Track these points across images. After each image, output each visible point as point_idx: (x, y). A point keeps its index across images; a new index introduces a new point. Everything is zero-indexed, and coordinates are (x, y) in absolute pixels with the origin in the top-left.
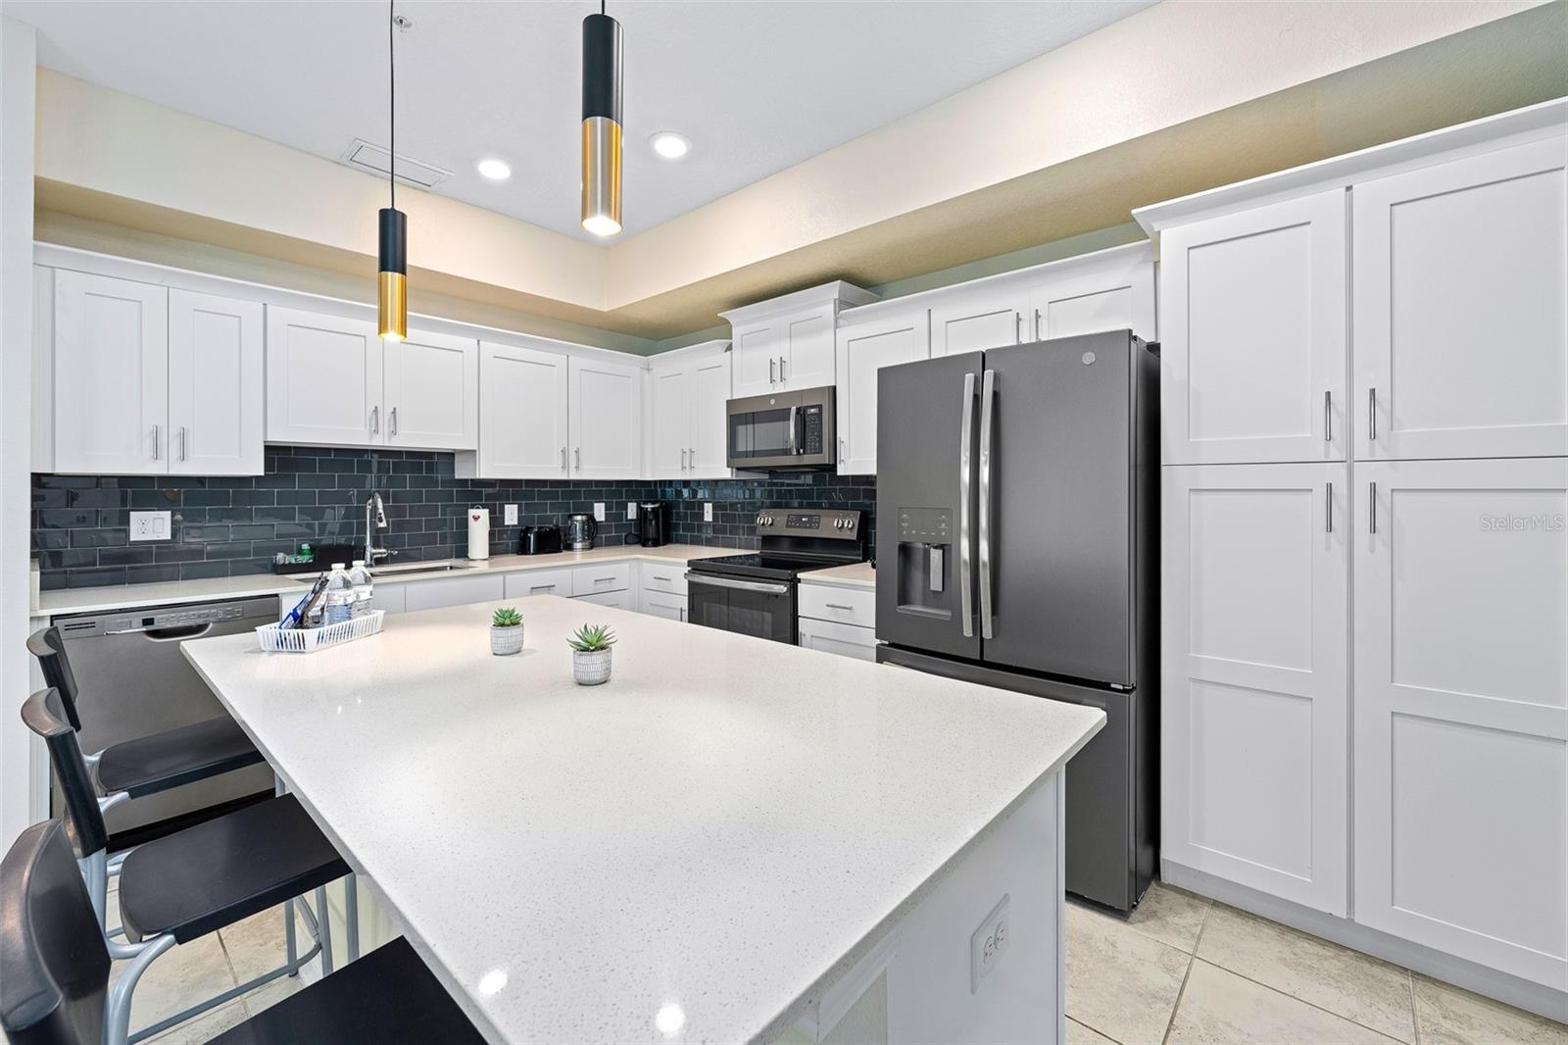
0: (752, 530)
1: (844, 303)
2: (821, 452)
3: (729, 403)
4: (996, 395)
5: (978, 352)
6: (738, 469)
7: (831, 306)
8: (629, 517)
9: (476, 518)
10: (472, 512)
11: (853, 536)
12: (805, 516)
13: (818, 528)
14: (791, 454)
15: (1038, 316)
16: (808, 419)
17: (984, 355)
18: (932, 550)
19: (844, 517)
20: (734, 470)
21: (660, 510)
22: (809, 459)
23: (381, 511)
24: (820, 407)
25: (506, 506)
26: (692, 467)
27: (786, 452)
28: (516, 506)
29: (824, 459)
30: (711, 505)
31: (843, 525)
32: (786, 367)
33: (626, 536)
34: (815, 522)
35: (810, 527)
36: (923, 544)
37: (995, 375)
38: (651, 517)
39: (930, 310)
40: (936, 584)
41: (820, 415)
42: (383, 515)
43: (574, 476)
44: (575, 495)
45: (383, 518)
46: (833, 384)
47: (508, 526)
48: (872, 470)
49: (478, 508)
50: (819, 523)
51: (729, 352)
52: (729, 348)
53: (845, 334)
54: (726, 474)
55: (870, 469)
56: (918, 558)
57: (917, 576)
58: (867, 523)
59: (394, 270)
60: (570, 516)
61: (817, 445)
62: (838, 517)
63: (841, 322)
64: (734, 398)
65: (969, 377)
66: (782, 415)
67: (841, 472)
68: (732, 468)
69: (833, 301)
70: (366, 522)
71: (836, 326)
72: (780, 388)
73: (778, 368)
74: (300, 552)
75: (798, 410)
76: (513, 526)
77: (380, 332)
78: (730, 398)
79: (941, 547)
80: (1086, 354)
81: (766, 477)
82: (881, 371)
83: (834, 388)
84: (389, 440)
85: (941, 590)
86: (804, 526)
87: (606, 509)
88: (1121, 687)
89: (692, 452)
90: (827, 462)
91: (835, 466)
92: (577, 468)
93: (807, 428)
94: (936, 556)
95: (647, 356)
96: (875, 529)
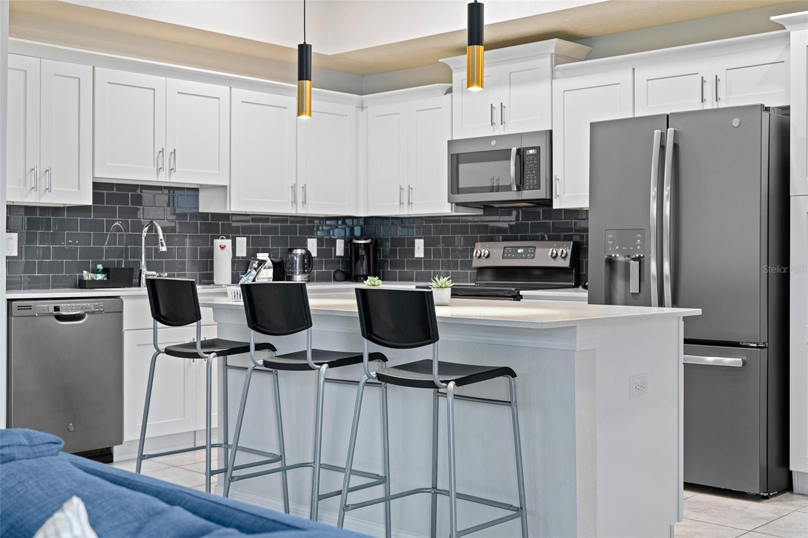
0: (467, 264)
1: (559, 59)
2: (539, 188)
3: (450, 143)
4: (676, 146)
5: (664, 115)
6: (457, 204)
7: (548, 60)
8: (337, 254)
9: (222, 248)
10: (218, 242)
11: (566, 263)
12: (520, 247)
13: (533, 258)
14: (511, 191)
15: (717, 80)
16: (526, 159)
17: (668, 116)
18: (632, 262)
19: (558, 247)
20: (453, 204)
21: (371, 246)
22: (527, 194)
23: (161, 237)
24: (538, 149)
25: (237, 238)
26: (409, 203)
27: (508, 188)
28: (245, 238)
29: (541, 194)
30: (422, 241)
31: (557, 254)
32: (505, 111)
33: (335, 272)
34: (531, 253)
35: (526, 258)
36: (625, 257)
37: (675, 133)
38: (362, 252)
39: (634, 69)
40: (634, 288)
41: (538, 155)
42: (163, 241)
43: (301, 211)
44: (292, 230)
45: (164, 243)
46: (550, 129)
47: (239, 257)
48: (585, 204)
49: (222, 238)
50: (534, 253)
51: (449, 95)
52: (450, 91)
53: (560, 84)
54: (445, 209)
55: (582, 202)
56: (620, 269)
57: (619, 283)
58: (579, 252)
59: (307, 79)
60: (290, 250)
61: (535, 181)
62: (553, 247)
63: (557, 74)
64: (454, 139)
65: (657, 133)
66: (504, 155)
67: (556, 205)
68: (452, 203)
69: (549, 55)
70: (141, 249)
71: (553, 77)
72: (500, 131)
73: (498, 112)
74: (96, 271)
75: (519, 151)
76: (242, 257)
77: (299, 115)
78: (450, 139)
79: (639, 259)
80: (734, 120)
81: (481, 212)
82: (592, 124)
83: (551, 132)
84: (170, 176)
85: (638, 292)
86: (520, 256)
87: (318, 245)
88: (755, 345)
89: (410, 188)
90: (544, 197)
91: (551, 200)
92: (304, 202)
93: (526, 167)
94: (634, 265)
95: (362, 95)
96: (587, 258)
